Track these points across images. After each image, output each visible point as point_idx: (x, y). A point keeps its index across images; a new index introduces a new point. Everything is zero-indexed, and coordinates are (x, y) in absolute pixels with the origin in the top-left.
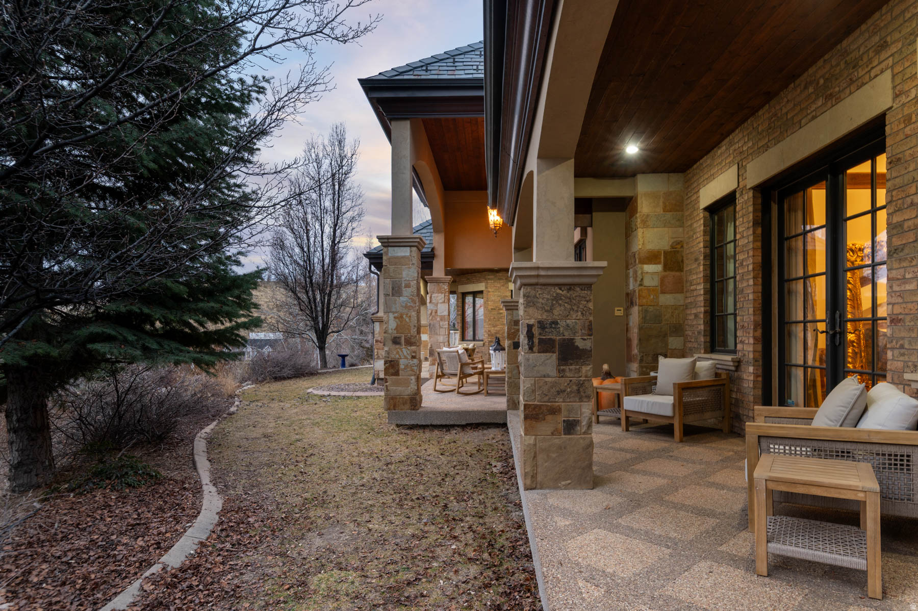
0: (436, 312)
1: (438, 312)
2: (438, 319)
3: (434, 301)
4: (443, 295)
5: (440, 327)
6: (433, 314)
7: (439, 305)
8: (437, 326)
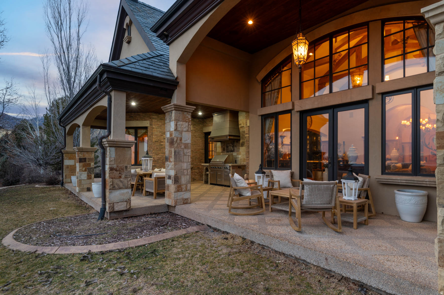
0: (181, 140)
1: (183, 140)
2: (183, 147)
3: (179, 129)
4: (187, 124)
5: (185, 155)
6: (178, 141)
7: (184, 133)
8: (182, 153)
